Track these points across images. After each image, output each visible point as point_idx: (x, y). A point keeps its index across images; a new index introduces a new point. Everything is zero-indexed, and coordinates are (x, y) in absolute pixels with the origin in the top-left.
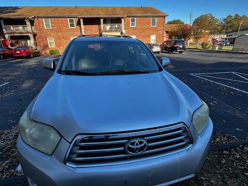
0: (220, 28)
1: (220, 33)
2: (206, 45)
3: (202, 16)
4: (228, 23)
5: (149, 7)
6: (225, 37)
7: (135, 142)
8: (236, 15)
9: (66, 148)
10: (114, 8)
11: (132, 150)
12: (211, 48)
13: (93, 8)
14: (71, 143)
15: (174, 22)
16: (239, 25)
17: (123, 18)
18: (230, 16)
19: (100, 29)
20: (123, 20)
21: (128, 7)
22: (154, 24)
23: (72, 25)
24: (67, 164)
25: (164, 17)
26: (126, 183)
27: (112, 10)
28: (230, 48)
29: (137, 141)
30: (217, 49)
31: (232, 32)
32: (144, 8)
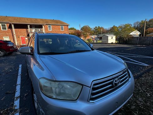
0: (93, 32)
1: (94, 35)
2: (90, 40)
3: (84, 26)
4: (96, 30)
5: (58, 20)
6: (96, 36)
7: (116, 80)
8: (99, 26)
9: (88, 91)
10: (36, 19)
11: (116, 84)
12: (92, 42)
13: (20, 18)
14: (90, 87)
15: (71, 29)
16: (101, 31)
17: (43, 25)
18: (96, 27)
19: (27, 31)
20: (43, 26)
21: (45, 19)
22: (62, 29)
23: (4, 28)
24: (90, 101)
25: (68, 26)
26: (117, 103)
27: (35, 20)
28: (101, 41)
29: (117, 79)
30: (95, 42)
31: (99, 34)
32: (55, 20)
